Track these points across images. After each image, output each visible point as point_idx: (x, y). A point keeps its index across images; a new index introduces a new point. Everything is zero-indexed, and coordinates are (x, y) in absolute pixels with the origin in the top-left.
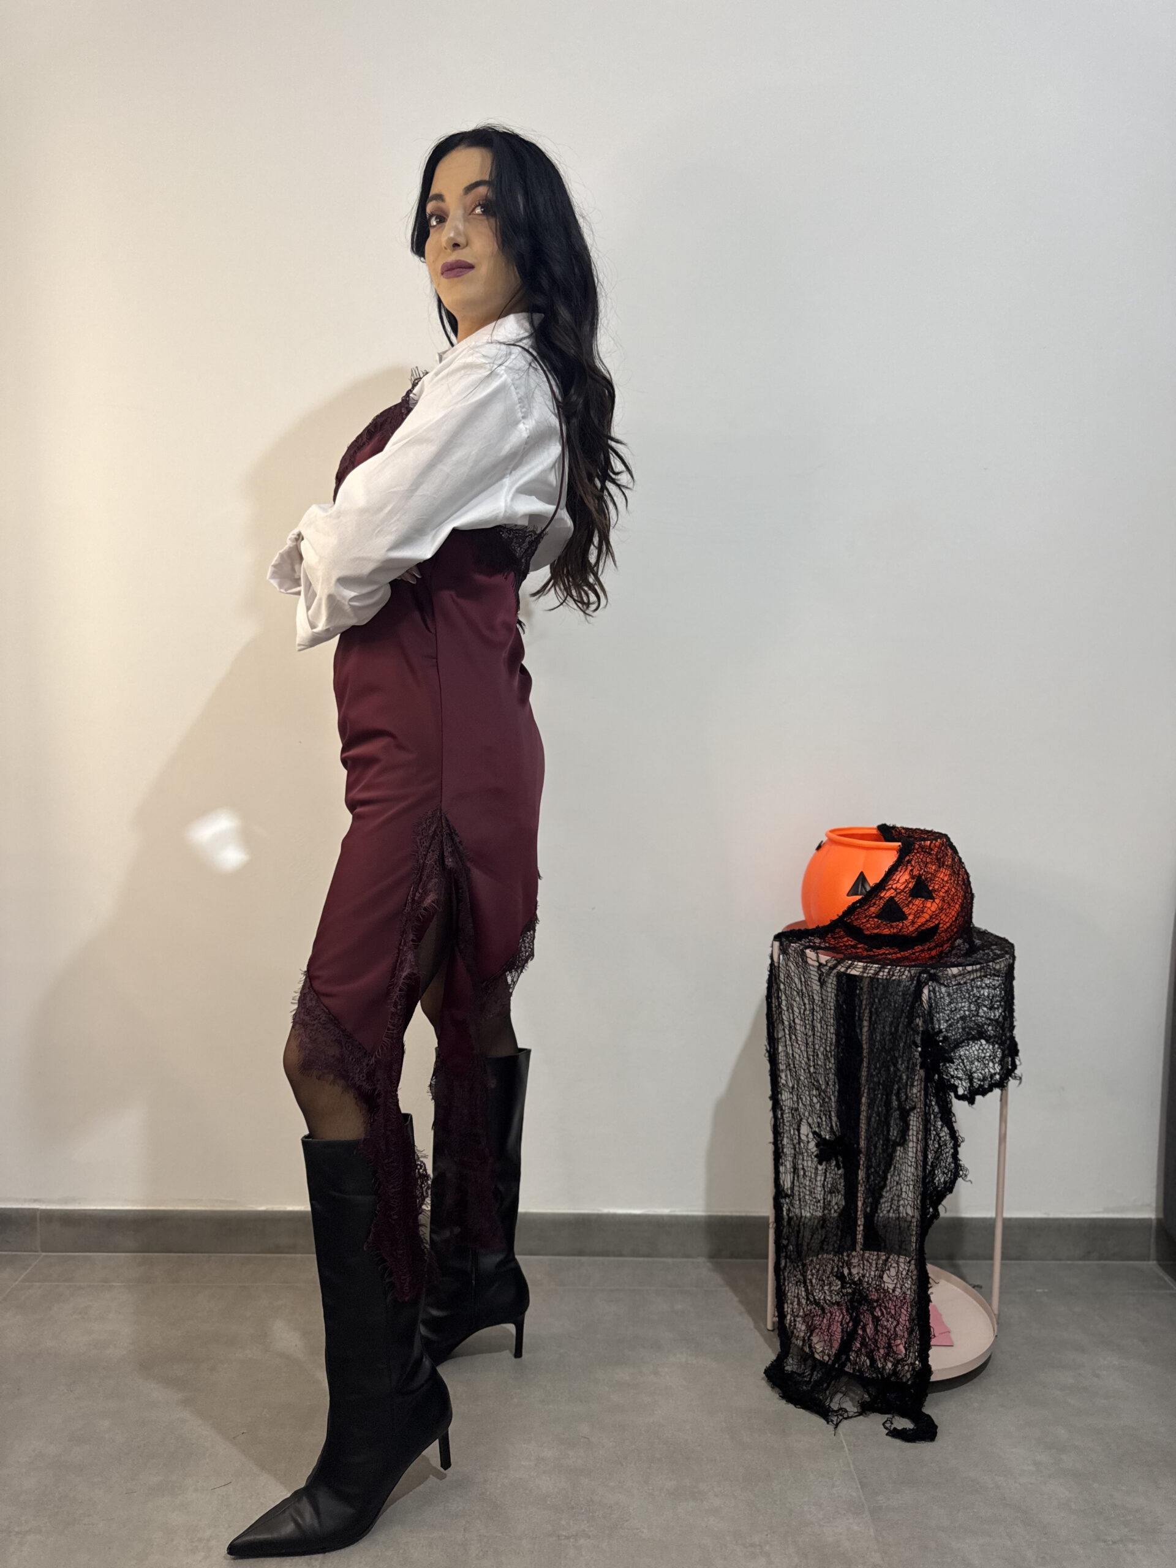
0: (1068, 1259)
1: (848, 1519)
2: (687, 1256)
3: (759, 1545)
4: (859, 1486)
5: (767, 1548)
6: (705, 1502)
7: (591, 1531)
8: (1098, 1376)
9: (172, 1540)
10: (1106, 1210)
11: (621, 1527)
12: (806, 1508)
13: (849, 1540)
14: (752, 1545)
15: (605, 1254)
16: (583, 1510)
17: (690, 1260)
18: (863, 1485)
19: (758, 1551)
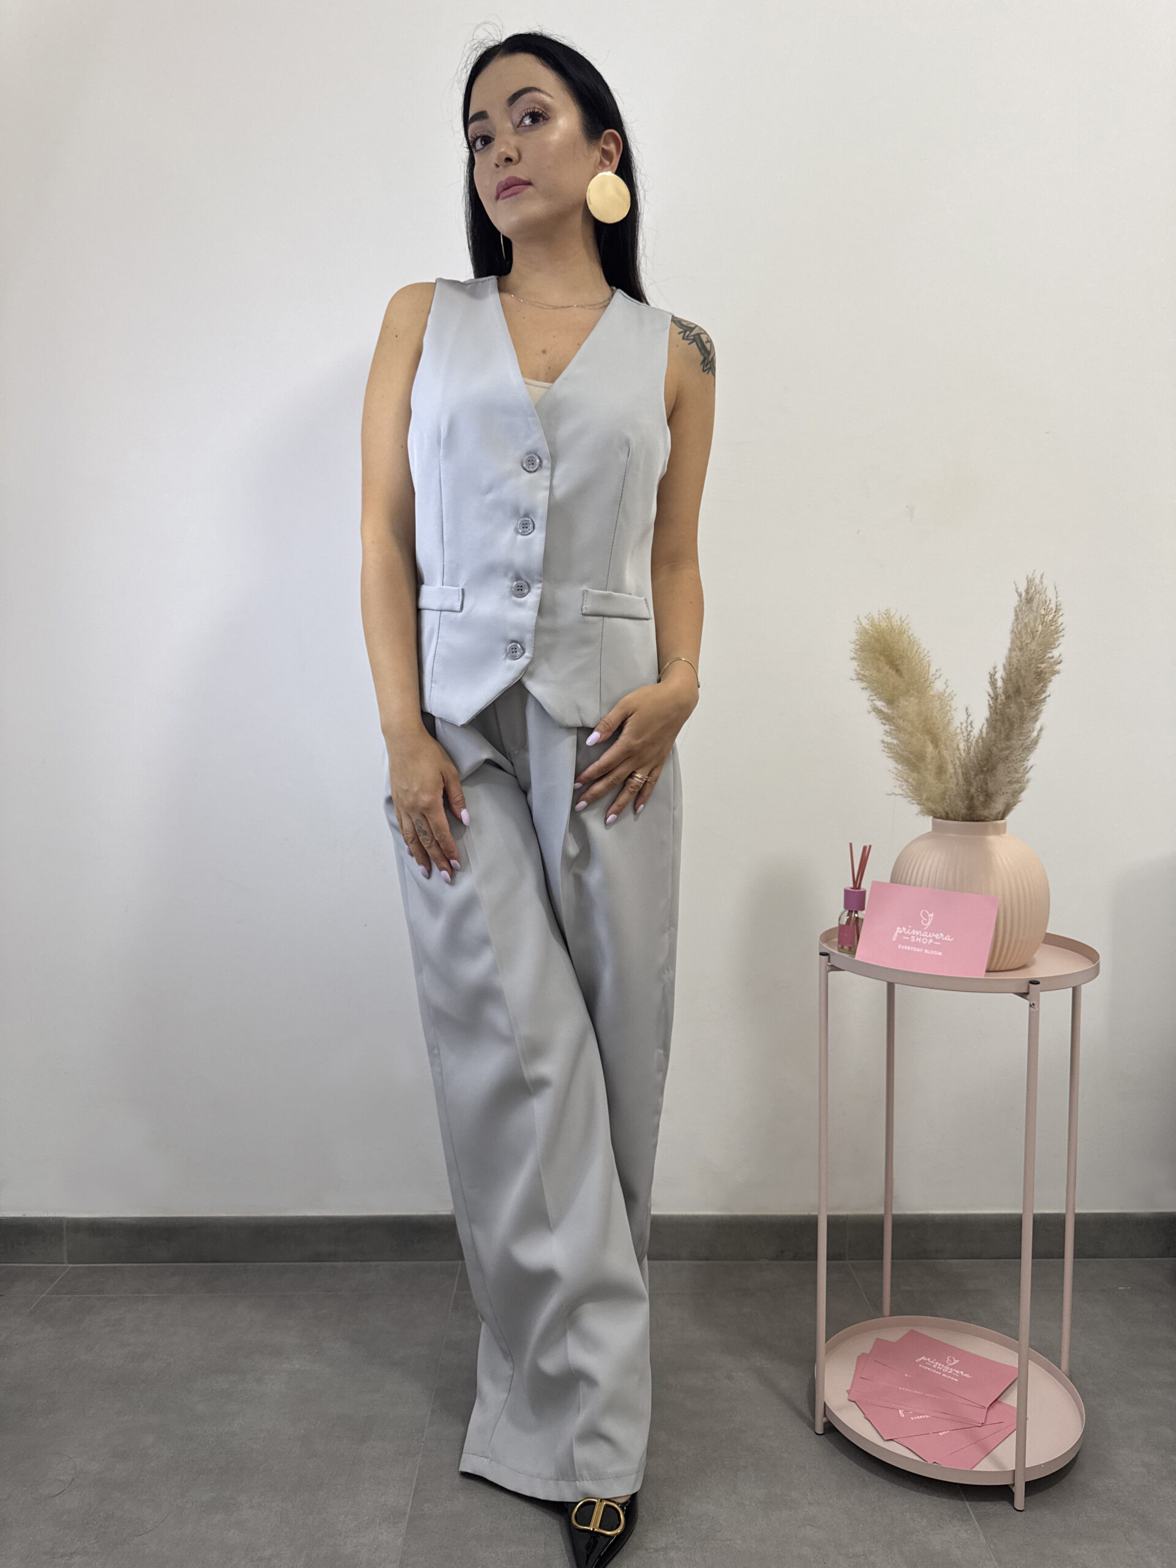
0: (1147, 1257)
2: (748, 1258)
3: (863, 1555)
6: (799, 1511)
7: (682, 1543)
11: (713, 1539)
13: (958, 1547)
14: (856, 1555)
16: (670, 1522)
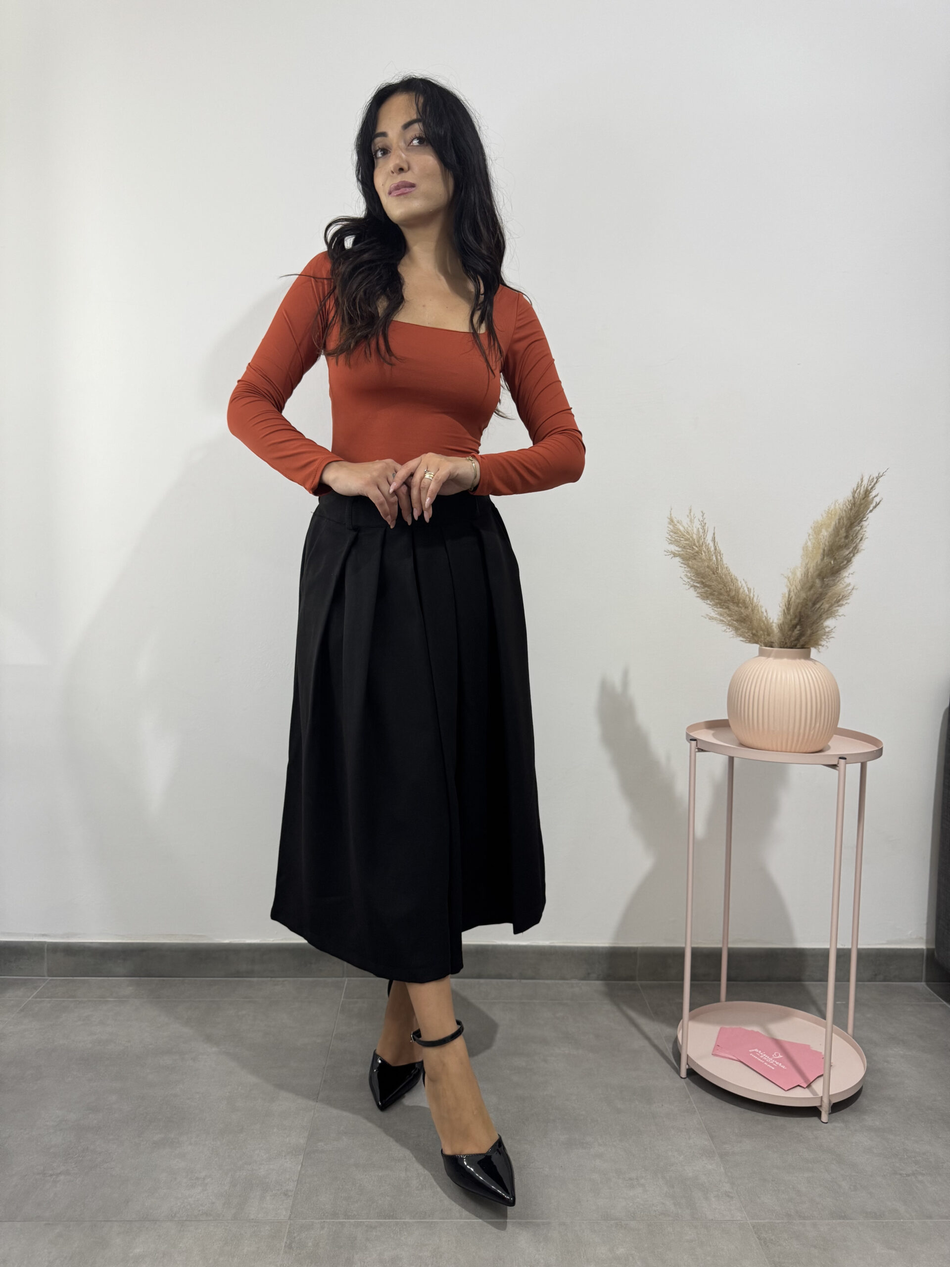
1: (703, 1161)
2: (563, 978)
4: (710, 1139)
5: (643, 1180)
6: (591, 1150)
8: (887, 1062)
9: (175, 1179)
10: (888, 943)
12: (670, 1154)
13: (705, 1175)
14: (631, 1179)
15: (499, 976)
17: (566, 981)
18: (712, 1137)
19: (636, 1183)
